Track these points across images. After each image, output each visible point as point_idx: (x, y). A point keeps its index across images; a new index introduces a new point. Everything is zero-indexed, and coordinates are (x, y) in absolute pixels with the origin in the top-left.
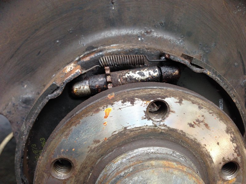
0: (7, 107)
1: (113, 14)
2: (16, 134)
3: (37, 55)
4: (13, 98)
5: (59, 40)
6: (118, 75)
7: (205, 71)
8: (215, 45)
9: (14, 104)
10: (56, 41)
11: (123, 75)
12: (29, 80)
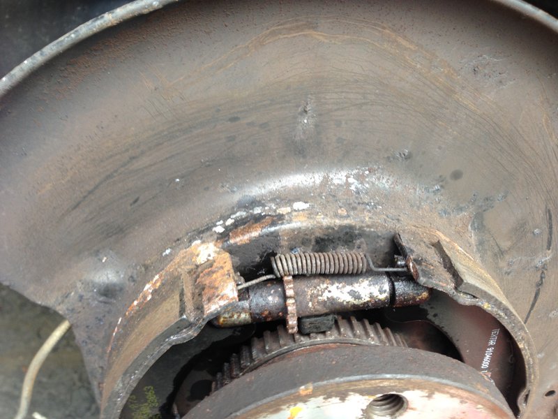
0: (66, 301)
1: (304, 133)
2: (84, 344)
3: (131, 205)
4: (79, 285)
5: (181, 177)
6: (309, 293)
7: (480, 304)
8: (505, 197)
9: (81, 297)
10: (174, 180)
11: (318, 295)
12: (111, 249)
